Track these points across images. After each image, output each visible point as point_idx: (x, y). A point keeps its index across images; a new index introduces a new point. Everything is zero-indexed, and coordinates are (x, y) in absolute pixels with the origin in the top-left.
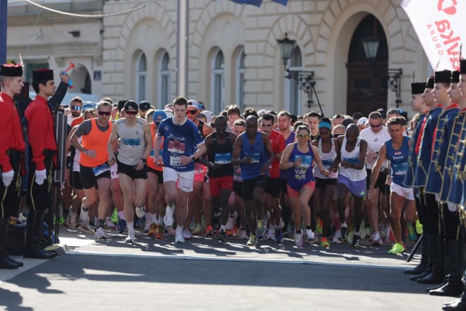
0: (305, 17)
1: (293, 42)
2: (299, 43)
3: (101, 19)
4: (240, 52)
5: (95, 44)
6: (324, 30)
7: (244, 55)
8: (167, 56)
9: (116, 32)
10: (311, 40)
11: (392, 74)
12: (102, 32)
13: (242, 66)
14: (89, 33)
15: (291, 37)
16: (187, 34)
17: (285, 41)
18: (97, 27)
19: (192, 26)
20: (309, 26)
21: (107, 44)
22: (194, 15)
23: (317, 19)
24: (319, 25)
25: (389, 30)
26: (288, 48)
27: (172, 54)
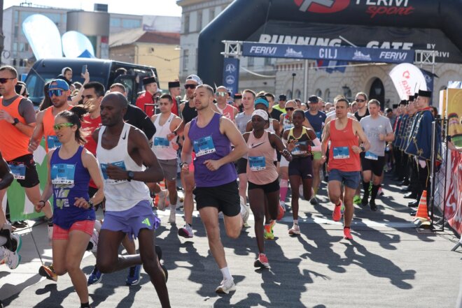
0: (353, 79)
1: (348, 88)
2: (351, 88)
3: (275, 78)
4: (328, 91)
5: (272, 87)
6: (360, 84)
7: (329, 93)
8: (300, 93)
9: (280, 83)
10: (355, 87)
11: (386, 101)
12: (275, 83)
13: (329, 97)
14: (270, 83)
15: (347, 86)
16: (308, 83)
17: (345, 87)
18: (273, 81)
19: (309, 81)
20: (355, 82)
21: (277, 87)
22: (310, 77)
23: (357, 79)
24: (358, 82)
25: (385, 84)
26: (346, 90)
27: (302, 92)
